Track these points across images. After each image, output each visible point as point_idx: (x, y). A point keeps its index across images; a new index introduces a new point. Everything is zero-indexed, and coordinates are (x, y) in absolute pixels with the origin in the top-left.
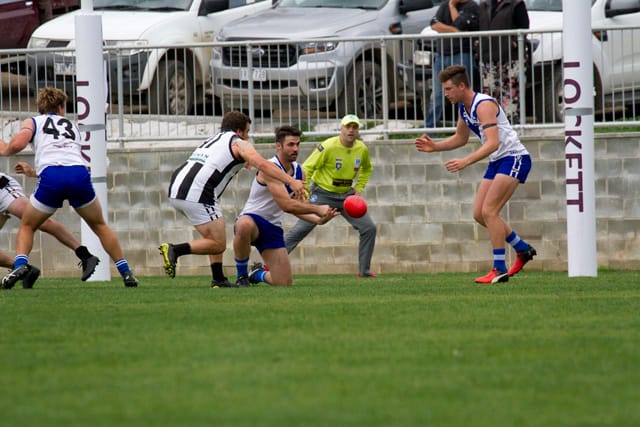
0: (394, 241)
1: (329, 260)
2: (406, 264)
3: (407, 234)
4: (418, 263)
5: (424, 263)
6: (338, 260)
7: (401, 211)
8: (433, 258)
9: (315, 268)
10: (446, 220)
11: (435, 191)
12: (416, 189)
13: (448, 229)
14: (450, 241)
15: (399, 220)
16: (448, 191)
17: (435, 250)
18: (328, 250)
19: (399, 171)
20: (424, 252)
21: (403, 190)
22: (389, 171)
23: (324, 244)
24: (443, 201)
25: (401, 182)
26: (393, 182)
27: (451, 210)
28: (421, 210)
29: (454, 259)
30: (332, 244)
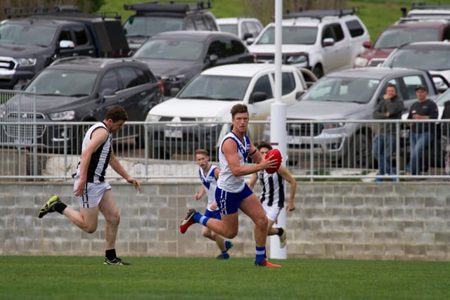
0: (404, 243)
1: (361, 252)
2: (411, 256)
3: (411, 238)
4: (418, 256)
5: (422, 256)
6: (367, 253)
7: (408, 224)
8: (429, 253)
9: (352, 256)
10: (437, 231)
11: (431, 213)
12: (418, 212)
13: (438, 236)
14: (440, 243)
15: (407, 230)
16: (439, 213)
17: (429, 248)
18: (360, 247)
19: (408, 201)
20: (422, 249)
21: (410, 212)
22: (401, 201)
23: (358, 243)
24: (435, 219)
25: (408, 207)
26: (404, 207)
27: (441, 225)
28: (421, 225)
29: (441, 254)
30: (363, 243)
